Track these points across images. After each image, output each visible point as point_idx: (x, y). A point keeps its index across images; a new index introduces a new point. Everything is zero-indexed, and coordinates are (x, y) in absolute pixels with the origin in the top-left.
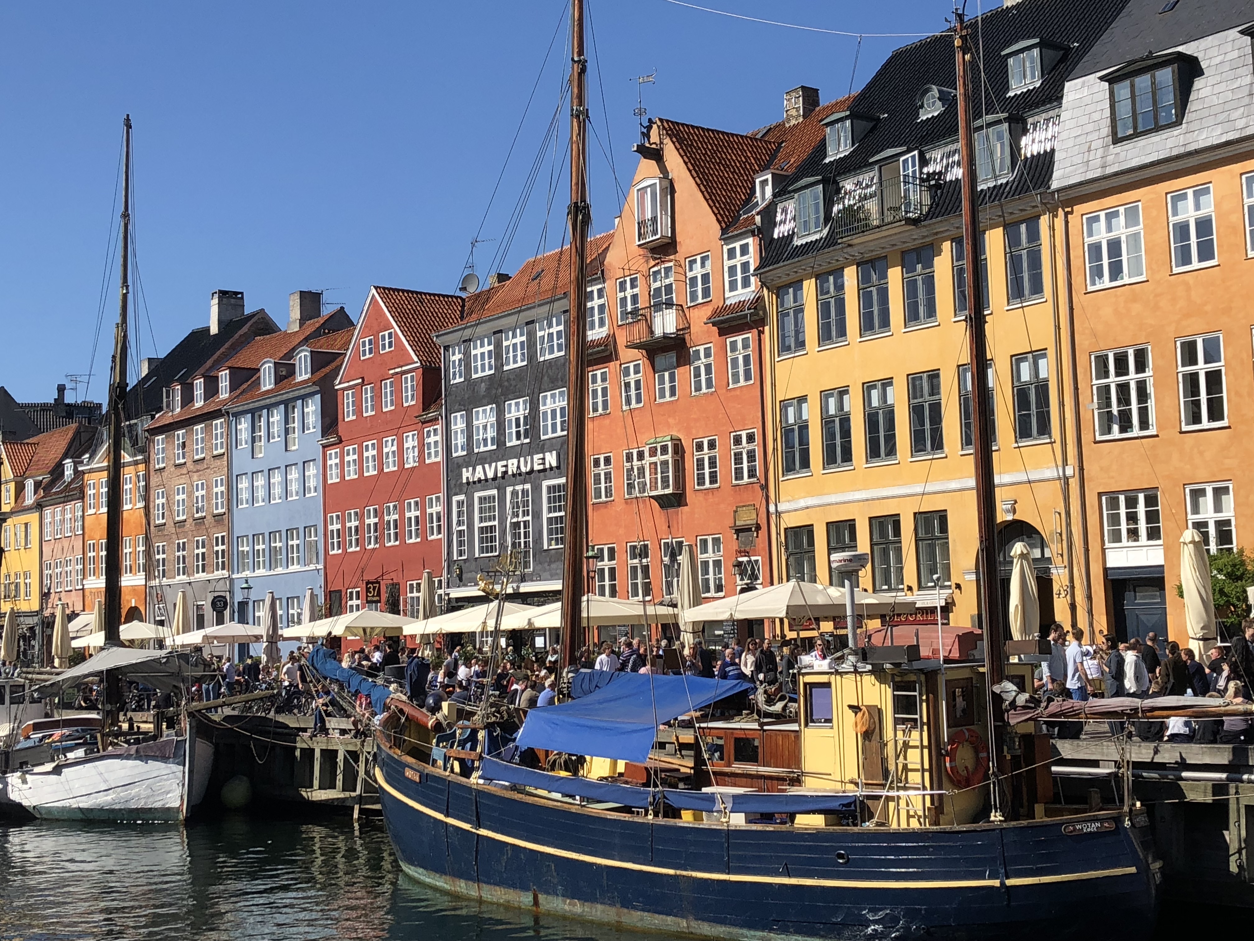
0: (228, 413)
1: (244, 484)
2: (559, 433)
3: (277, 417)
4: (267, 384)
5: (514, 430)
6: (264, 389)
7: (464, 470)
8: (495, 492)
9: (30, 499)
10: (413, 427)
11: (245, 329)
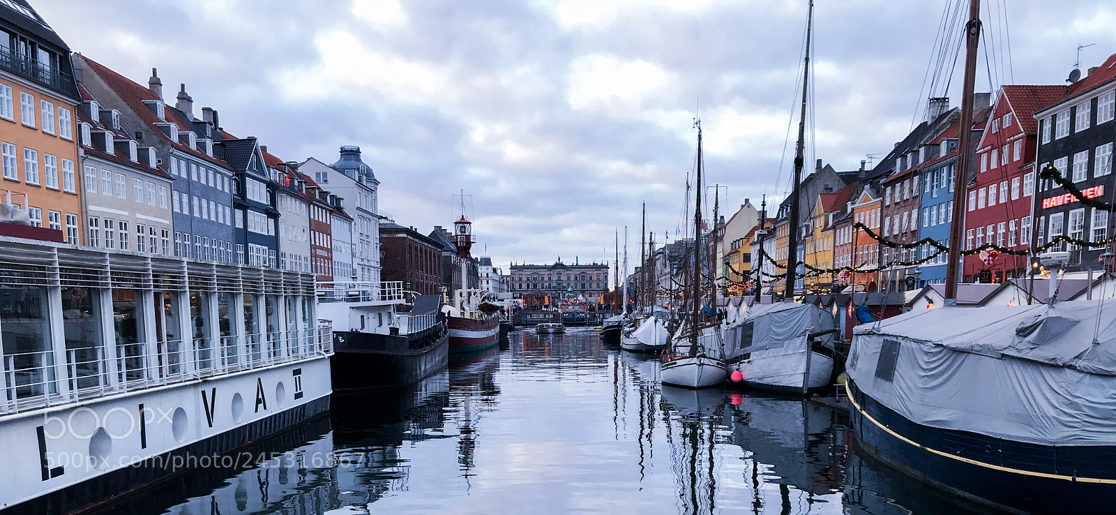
0: (920, 172)
1: (926, 214)
2: (1106, 173)
3: (945, 174)
4: (943, 153)
5: (1078, 172)
6: (941, 156)
7: (1045, 200)
8: (1062, 214)
9: (831, 224)
10: (1018, 175)
11: (945, 120)
